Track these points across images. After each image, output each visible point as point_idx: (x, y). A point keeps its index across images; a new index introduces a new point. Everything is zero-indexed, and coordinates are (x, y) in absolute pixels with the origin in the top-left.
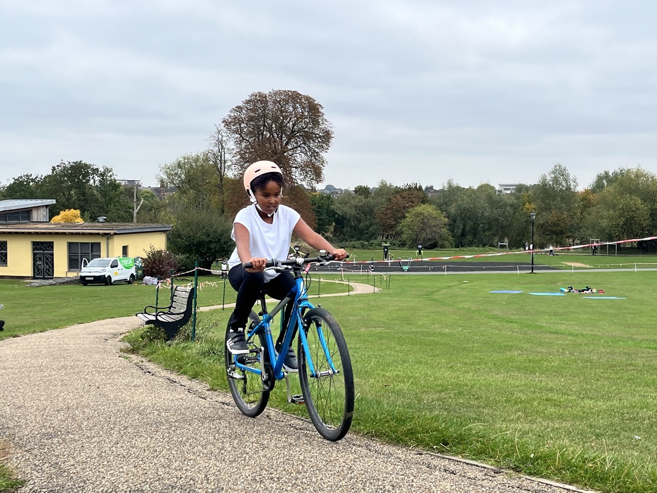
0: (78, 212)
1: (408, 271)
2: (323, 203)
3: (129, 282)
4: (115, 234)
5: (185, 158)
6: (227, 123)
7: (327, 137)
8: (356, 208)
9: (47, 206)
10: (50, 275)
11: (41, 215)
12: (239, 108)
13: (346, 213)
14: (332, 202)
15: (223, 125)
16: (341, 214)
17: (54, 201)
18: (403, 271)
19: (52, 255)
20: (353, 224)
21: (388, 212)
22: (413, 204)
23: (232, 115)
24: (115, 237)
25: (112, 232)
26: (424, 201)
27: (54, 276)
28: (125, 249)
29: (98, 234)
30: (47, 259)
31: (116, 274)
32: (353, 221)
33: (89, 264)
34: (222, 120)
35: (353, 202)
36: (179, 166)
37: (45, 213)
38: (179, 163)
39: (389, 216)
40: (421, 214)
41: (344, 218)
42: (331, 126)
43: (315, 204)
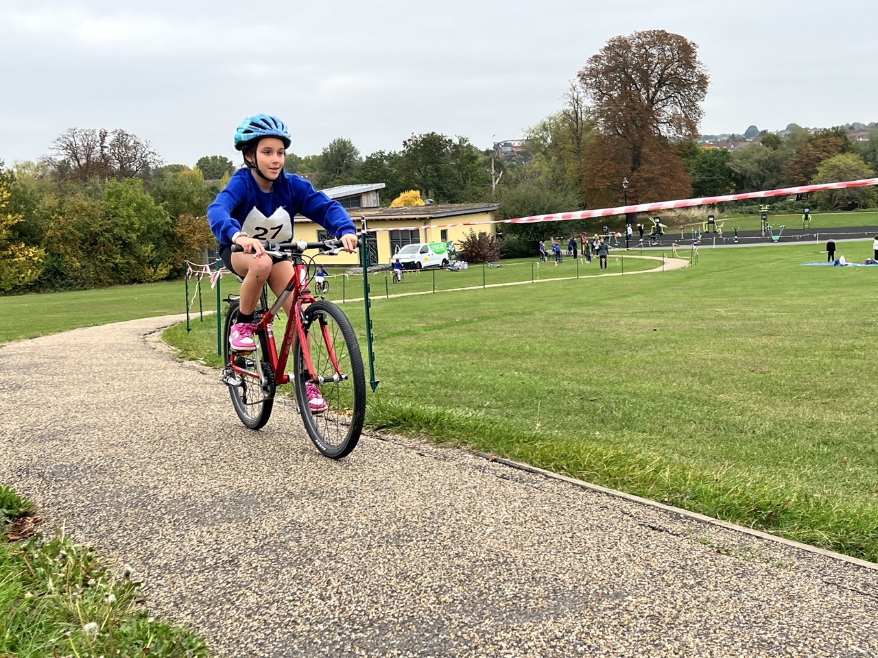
0: (418, 192)
1: (779, 241)
2: (716, 160)
3: (442, 267)
4: (431, 218)
5: (550, 119)
6: (582, 76)
7: (703, 82)
8: (759, 164)
9: (376, 191)
10: (375, 262)
11: (371, 201)
12: (596, 58)
13: (745, 171)
14: (728, 158)
15: (579, 78)
16: (739, 172)
17: (383, 185)
18: (773, 241)
19: (376, 241)
20: (755, 184)
21: (796, 166)
22: (829, 154)
23: (589, 66)
24: (432, 221)
25: (428, 216)
26: (845, 148)
27: (379, 263)
28: (444, 234)
29: (415, 219)
30: (372, 246)
31: (426, 259)
32: (755, 180)
33: (400, 251)
34: (578, 74)
35: (756, 156)
36: (544, 128)
37: (375, 198)
38: (545, 124)
39: (797, 171)
40: (835, 166)
41: (743, 177)
42: (706, 69)
43: (706, 162)
